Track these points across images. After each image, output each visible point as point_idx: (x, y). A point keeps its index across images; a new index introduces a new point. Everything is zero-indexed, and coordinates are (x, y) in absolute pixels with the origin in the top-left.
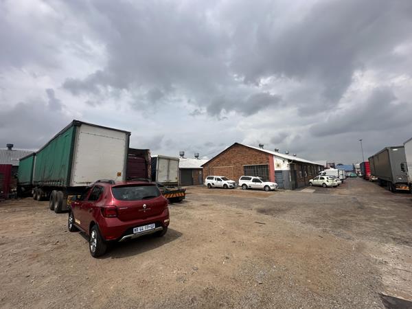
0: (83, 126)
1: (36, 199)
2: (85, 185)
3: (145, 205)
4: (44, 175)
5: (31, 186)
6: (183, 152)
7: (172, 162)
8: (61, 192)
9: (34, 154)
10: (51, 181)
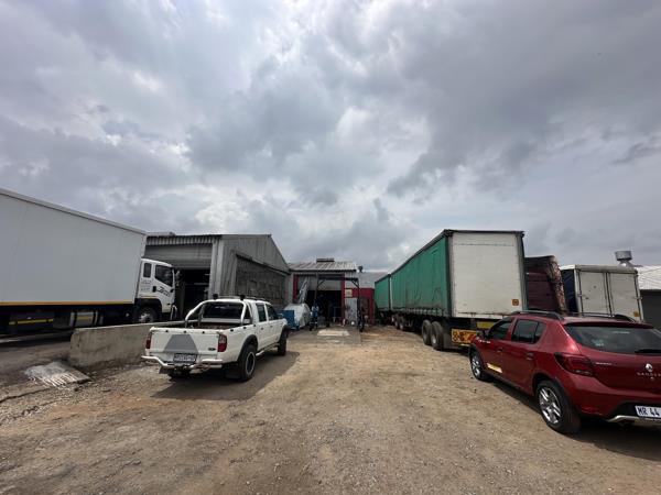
0: (455, 235)
1: (398, 328)
2: (469, 316)
3: (648, 366)
4: (407, 301)
5: (390, 313)
6: (629, 253)
7: (613, 277)
8: (436, 323)
9: (389, 276)
10: (420, 308)
